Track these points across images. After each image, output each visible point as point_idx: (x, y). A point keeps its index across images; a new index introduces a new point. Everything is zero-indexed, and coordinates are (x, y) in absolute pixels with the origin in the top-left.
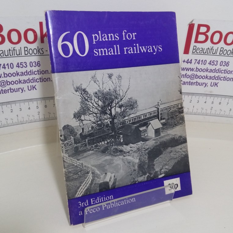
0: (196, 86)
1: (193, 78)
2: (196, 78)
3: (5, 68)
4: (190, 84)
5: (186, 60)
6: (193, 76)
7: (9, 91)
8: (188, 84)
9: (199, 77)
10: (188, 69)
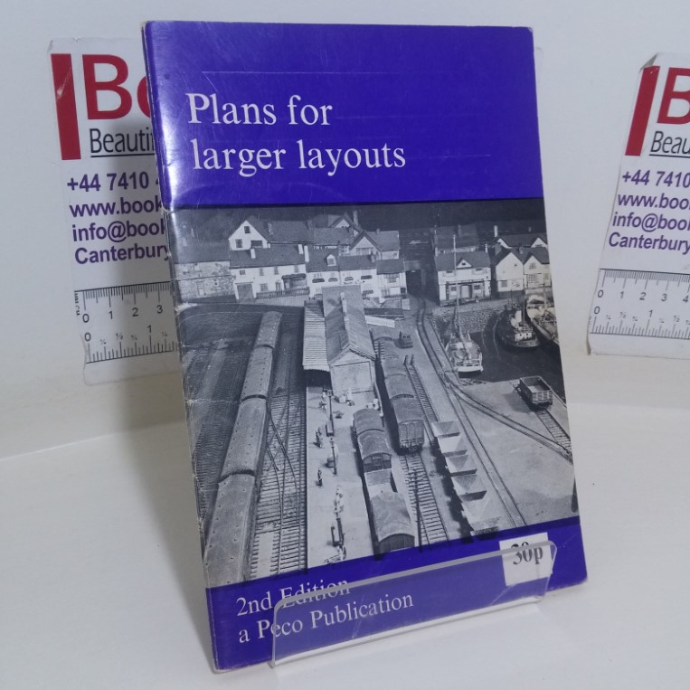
0: (661, 250)
1: (651, 226)
2: (659, 227)
3: (125, 185)
4: (642, 245)
5: (632, 174)
6: (653, 219)
7: (133, 253)
8: (635, 246)
9: (667, 224)
10: (636, 201)
